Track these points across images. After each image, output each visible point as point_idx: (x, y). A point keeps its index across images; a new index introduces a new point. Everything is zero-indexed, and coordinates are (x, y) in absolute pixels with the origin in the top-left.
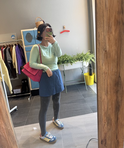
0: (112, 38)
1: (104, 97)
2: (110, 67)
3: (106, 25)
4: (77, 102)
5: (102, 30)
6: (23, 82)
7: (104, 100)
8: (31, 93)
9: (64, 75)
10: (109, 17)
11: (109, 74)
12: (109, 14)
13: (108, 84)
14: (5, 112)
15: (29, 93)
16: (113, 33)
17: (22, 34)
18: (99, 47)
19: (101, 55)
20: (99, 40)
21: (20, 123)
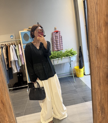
0: (102, 37)
1: (97, 88)
2: (102, 61)
3: (97, 26)
5: (94, 31)
7: (97, 91)
8: (29, 85)
10: (99, 19)
11: (101, 67)
12: (99, 17)
13: (101, 76)
14: (8, 105)
15: (27, 85)
16: (103, 32)
17: (20, 34)
18: (92, 45)
19: (94, 52)
20: (91, 38)
21: (19, 113)
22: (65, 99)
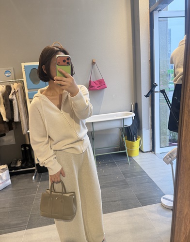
4: (115, 186)
6: (23, 150)
8: (37, 168)
9: (93, 139)
15: (34, 168)
17: (23, 69)
18: (189, 120)
21: (17, 224)
22: (105, 198)
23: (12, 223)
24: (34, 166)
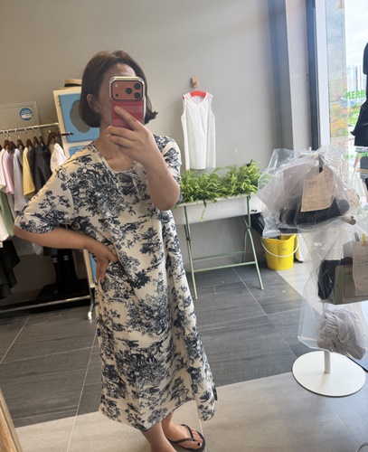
4: (246, 329)
8: (93, 295)
17: (57, 104)
21: (59, 405)
22: (229, 352)
23: (49, 402)
24: (88, 294)
